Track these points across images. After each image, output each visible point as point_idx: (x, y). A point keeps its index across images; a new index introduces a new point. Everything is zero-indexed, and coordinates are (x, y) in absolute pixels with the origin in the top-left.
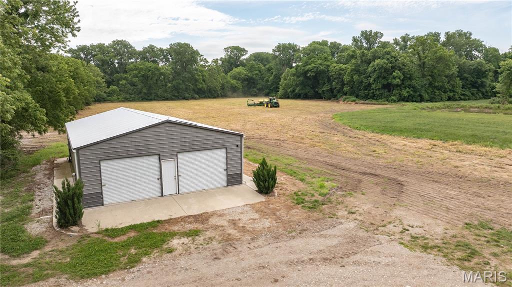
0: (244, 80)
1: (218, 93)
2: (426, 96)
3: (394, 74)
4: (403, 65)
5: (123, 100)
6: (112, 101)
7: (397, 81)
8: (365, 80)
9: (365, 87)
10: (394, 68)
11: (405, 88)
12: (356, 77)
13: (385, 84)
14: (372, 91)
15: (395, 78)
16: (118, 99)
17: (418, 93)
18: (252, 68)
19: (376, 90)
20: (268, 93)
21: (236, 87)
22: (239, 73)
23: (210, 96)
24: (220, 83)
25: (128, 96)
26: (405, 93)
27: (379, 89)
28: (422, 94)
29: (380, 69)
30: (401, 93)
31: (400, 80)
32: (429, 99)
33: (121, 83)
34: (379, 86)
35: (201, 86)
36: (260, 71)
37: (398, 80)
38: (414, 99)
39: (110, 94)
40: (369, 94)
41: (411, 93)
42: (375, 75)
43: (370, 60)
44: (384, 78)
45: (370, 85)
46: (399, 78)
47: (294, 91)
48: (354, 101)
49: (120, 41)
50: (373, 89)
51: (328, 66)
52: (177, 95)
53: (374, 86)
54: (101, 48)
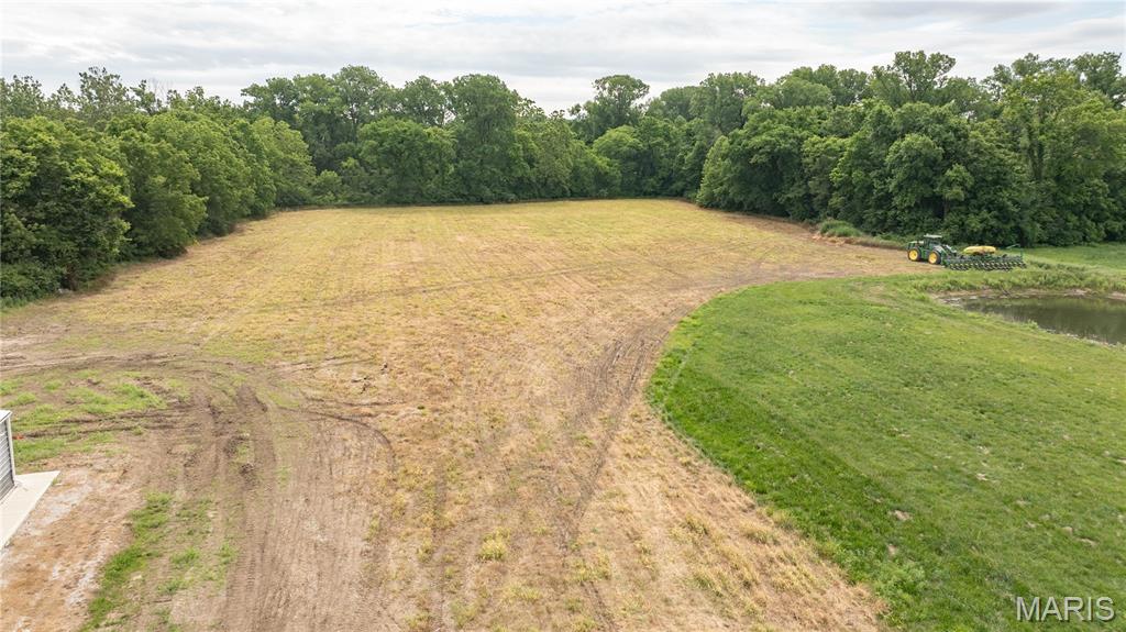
0: (627, 158)
1: (563, 188)
2: (1036, 230)
3: (949, 173)
4: (977, 151)
5: (346, 202)
6: (320, 206)
7: (955, 192)
8: (876, 183)
9: (879, 199)
10: (950, 157)
11: (979, 208)
12: (858, 175)
13: (927, 196)
14: (893, 212)
15: (949, 184)
16: (336, 199)
17: (1013, 224)
18: (649, 130)
19: (903, 211)
20: (683, 190)
21: (606, 173)
22: (618, 142)
23: (543, 194)
24: (568, 166)
25: (357, 195)
26: (974, 223)
27: (909, 207)
28: (1022, 226)
29: (912, 159)
30: (967, 222)
31: (965, 189)
32: (1046, 238)
33: (345, 164)
34: (911, 200)
35: (520, 173)
36: (667, 138)
37: (957, 190)
38: (1000, 239)
39: (320, 190)
40: (886, 218)
41: (993, 222)
42: (899, 174)
43: (895, 132)
44: (927, 180)
45: (889, 196)
46: (961, 184)
47: (726, 193)
48: (845, 235)
49: (357, 69)
50: (895, 207)
51: (801, 140)
52: (466, 193)
53: (897, 201)
54: (315, 86)
